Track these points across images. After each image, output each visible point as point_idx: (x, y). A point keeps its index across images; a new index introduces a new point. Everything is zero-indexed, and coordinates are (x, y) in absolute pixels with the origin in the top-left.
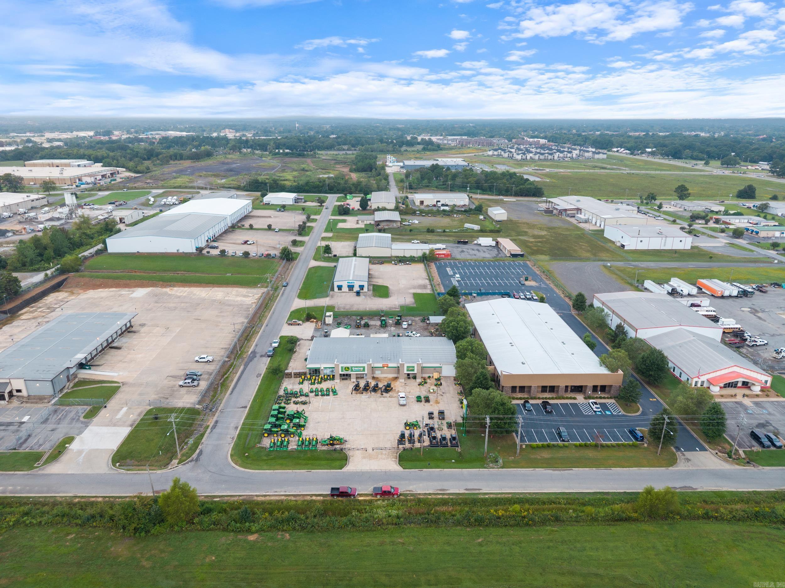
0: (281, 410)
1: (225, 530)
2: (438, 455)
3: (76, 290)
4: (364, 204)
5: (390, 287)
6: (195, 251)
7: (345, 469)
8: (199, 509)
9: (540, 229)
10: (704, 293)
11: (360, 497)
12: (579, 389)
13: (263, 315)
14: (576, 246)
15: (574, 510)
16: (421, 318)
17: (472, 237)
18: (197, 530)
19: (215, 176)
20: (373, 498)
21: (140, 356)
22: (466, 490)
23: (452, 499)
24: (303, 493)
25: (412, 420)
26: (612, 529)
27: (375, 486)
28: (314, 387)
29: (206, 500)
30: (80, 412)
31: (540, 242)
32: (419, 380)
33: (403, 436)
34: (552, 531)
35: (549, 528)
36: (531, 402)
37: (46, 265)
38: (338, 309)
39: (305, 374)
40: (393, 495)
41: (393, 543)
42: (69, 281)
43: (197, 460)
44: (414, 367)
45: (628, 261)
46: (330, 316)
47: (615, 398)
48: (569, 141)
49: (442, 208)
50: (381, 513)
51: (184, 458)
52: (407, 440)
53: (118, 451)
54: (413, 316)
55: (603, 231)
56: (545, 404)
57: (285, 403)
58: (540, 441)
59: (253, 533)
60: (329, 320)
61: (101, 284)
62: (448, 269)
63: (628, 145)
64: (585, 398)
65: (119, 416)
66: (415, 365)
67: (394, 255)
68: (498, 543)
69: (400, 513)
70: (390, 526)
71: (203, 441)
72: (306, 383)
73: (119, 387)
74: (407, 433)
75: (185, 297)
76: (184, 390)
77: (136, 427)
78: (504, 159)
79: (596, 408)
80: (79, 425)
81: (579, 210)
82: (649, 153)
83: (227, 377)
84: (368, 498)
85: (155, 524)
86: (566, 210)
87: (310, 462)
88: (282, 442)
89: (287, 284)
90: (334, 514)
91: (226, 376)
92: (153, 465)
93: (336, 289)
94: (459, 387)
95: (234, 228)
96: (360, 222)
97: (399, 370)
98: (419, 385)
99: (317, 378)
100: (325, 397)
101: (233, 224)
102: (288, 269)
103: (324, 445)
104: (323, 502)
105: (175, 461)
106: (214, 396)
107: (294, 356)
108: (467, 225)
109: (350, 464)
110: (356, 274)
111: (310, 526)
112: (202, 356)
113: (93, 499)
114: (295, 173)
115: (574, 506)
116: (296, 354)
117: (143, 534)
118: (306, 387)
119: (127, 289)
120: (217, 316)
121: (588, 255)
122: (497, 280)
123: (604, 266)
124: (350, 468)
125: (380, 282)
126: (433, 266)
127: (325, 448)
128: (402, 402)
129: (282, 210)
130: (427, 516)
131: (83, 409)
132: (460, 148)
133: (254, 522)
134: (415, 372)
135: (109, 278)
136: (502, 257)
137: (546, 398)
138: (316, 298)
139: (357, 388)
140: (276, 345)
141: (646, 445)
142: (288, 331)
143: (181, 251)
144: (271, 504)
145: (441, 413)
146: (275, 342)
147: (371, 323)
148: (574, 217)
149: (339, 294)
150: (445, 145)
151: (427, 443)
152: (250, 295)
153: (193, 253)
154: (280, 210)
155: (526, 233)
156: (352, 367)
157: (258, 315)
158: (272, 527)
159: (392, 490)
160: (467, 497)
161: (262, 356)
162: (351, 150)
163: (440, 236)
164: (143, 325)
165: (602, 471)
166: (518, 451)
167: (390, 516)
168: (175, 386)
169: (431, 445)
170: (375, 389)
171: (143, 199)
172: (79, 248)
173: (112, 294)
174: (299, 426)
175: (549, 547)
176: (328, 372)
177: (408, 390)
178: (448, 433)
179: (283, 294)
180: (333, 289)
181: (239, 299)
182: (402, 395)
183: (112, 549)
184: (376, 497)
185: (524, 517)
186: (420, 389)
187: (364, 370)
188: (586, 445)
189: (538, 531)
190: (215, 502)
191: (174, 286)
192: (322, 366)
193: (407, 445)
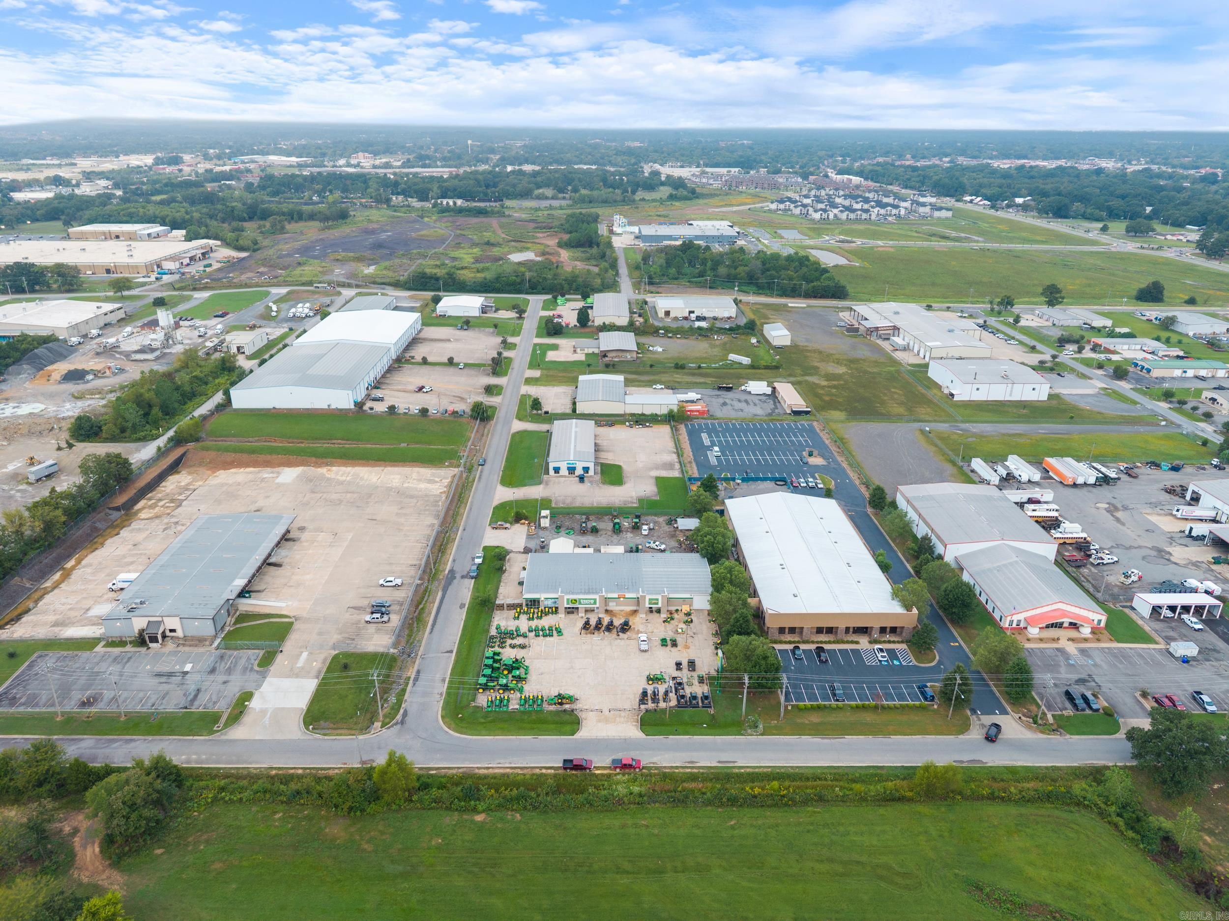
0: (496, 657)
1: (448, 809)
2: (686, 718)
3: (202, 470)
4: (583, 317)
5: (624, 467)
6: (352, 407)
7: (576, 736)
8: (417, 785)
9: (838, 363)
10: (1051, 478)
11: (597, 770)
12: (863, 631)
13: (458, 512)
14: (885, 395)
15: (841, 788)
16: (666, 518)
17: (739, 377)
18: (417, 808)
19: (359, 259)
20: (611, 772)
21: (308, 577)
22: (719, 762)
23: (703, 773)
24: (531, 766)
25: (655, 671)
26: (882, 811)
27: (613, 758)
28: (534, 623)
29: (421, 772)
30: (253, 658)
31: (834, 387)
32: (664, 615)
33: (645, 694)
34: (815, 812)
35: (810, 809)
36: (803, 647)
37: (154, 432)
38: (556, 504)
39: (520, 606)
40: (635, 768)
41: (636, 826)
42: (189, 456)
43: (402, 722)
44: (657, 600)
45: (956, 421)
46: (546, 517)
47: (907, 642)
48: (897, 179)
49: (698, 324)
50: (621, 790)
51: (387, 720)
52: (649, 698)
53: (308, 710)
54: (655, 515)
55: (926, 366)
56: (820, 650)
57: (499, 646)
58: (810, 700)
59: (479, 813)
60: (545, 523)
61: (233, 462)
62: (704, 436)
63: (989, 192)
64: (870, 642)
65: (300, 663)
66: (659, 597)
67: (628, 411)
68: (752, 826)
69: (643, 789)
70: (632, 806)
71: (406, 698)
72: (524, 617)
73: (291, 624)
74: (650, 689)
75: (349, 483)
76: (372, 628)
77: (323, 679)
78: (793, 219)
79: (882, 657)
80: (254, 676)
81: (896, 329)
82: (1020, 205)
83: (422, 609)
84: (605, 772)
85: (370, 802)
86: (877, 329)
87: (536, 726)
88: (501, 701)
89: (485, 461)
90: (569, 791)
91: (421, 606)
92: (351, 729)
93: (552, 472)
94: (714, 625)
95: (400, 362)
96: (578, 350)
97: (638, 601)
98: (664, 622)
99: (536, 610)
100: (548, 639)
101: (398, 356)
102: (483, 435)
103: (551, 704)
104: (555, 776)
105: (378, 724)
106: (410, 636)
107: (505, 577)
108: (733, 357)
109: (583, 728)
110: (578, 449)
111: (542, 805)
112: (388, 579)
113: (292, 771)
114: (476, 250)
115: (841, 783)
116: (506, 574)
117: (358, 813)
118: (523, 624)
119: (269, 469)
120: (397, 514)
121: (901, 410)
122: (770, 455)
123: (921, 430)
124: (584, 733)
125: (609, 458)
126: (682, 429)
127: (552, 708)
128: (644, 647)
129: (465, 327)
130: (673, 794)
131: (254, 655)
132: (727, 194)
133: (479, 799)
134: (660, 605)
135: (242, 451)
136: (779, 414)
137: (821, 642)
138: (525, 485)
139: (586, 626)
140: (479, 561)
141: (936, 707)
142: (493, 538)
143: (333, 407)
144: (495, 778)
145: (692, 665)
146: (478, 557)
147: (601, 525)
148: (888, 339)
149: (557, 480)
150: (703, 186)
151: (674, 703)
152: (437, 479)
153: (350, 409)
154: (462, 328)
155: (814, 371)
156: (580, 599)
157: (451, 512)
158: (500, 806)
159: (634, 763)
160: (719, 771)
161: (463, 577)
162: (557, 199)
163: (693, 375)
164: (302, 529)
165: (880, 740)
166: (782, 715)
167: (631, 794)
168: (359, 621)
169: (679, 705)
170: (610, 627)
171: (259, 307)
172: (190, 400)
173: (251, 477)
174: (519, 679)
175: (808, 831)
176: (549, 603)
177: (650, 630)
178: (699, 690)
179: (480, 478)
180: (547, 472)
181: (423, 486)
182: (643, 637)
183: (327, 830)
184: (615, 770)
185: (783, 796)
186: (665, 627)
187: (595, 603)
188: (864, 707)
189: (798, 812)
190: (432, 775)
191: (332, 465)
192: (542, 596)
193: (651, 705)
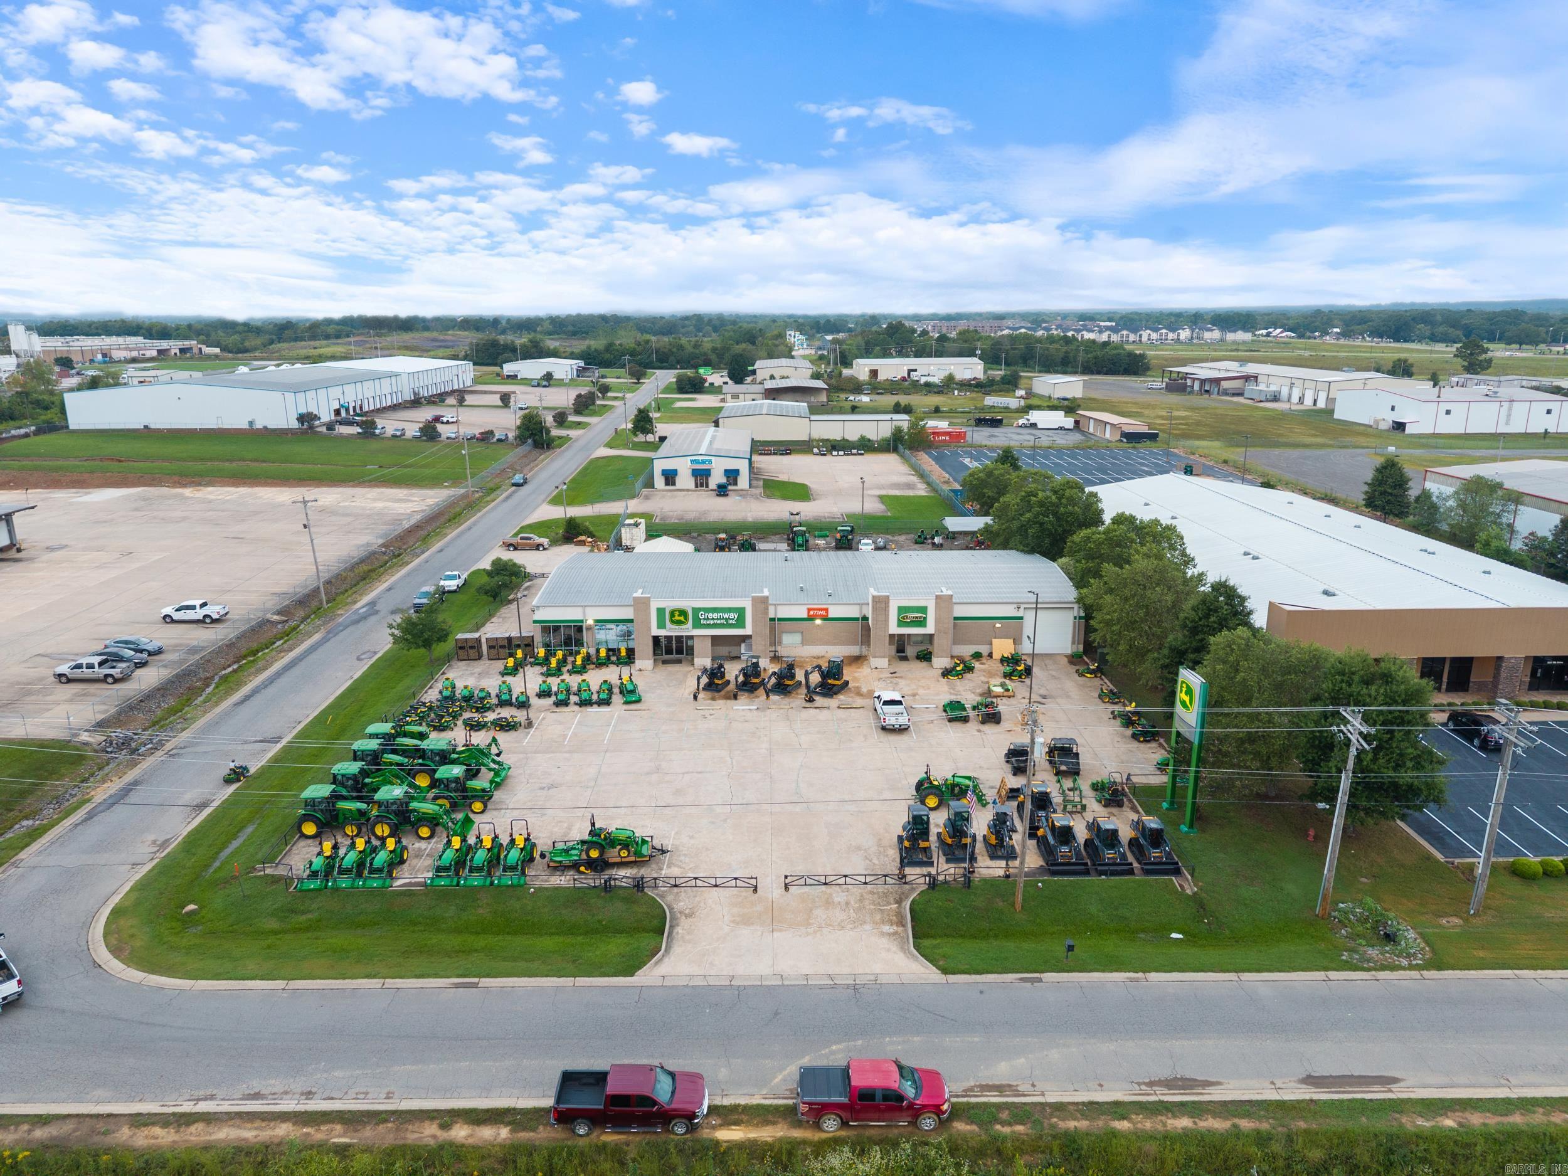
0: (404, 740)
2: (1093, 909)
5: (812, 485)
6: (295, 424)
7: (648, 976)
11: (727, 1124)
13: (437, 532)
14: (1276, 429)
16: (913, 536)
17: (1010, 415)
20: (797, 1134)
22: (1310, 1080)
24: (405, 1105)
27: (806, 1061)
28: (556, 682)
32: (941, 662)
33: (918, 827)
38: (661, 513)
39: (528, 644)
40: (915, 1112)
46: (636, 525)
49: (923, 380)
52: (936, 845)
54: (887, 533)
55: (1327, 409)
57: (428, 724)
60: (633, 537)
62: (965, 460)
66: (931, 603)
67: (816, 435)
71: (23, 855)
72: (528, 670)
74: (938, 821)
81: (1249, 378)
82: (1338, 334)
83: (250, 663)
84: (767, 1134)
86: (1217, 381)
87: (481, 942)
89: (526, 482)
91: (250, 659)
93: (659, 482)
94: (1097, 682)
95: (417, 403)
96: (728, 398)
97: (867, 630)
98: (945, 675)
99: (570, 657)
100: (594, 709)
101: (417, 399)
102: (534, 460)
103: (560, 868)
106: (172, 710)
107: (506, 610)
108: (991, 400)
109: (677, 949)
112: (186, 604)
116: (512, 605)
118: (526, 682)
119: (72, 490)
121: (1321, 440)
124: (677, 966)
125: (784, 477)
126: (926, 457)
127: (562, 880)
129: (545, 383)
134: (930, 629)
135: (39, 470)
136: (1098, 443)
138: (600, 501)
139: (714, 682)
140: (452, 585)
143: (259, 425)
145: (1064, 756)
147: (762, 543)
148: (1241, 394)
149: (669, 494)
151: (1031, 859)
152: (414, 499)
153: (289, 428)
154: (538, 385)
156: (696, 611)
157: (421, 532)
159: (909, 1090)
164: (56, 548)
166: (1477, 893)
168: (39, 677)
170: (784, 684)
174: (465, 797)
178: (1116, 821)
179: (507, 498)
180: (650, 484)
182: (891, 694)
184: (817, 1126)
186: (952, 684)
187: (740, 623)
192: (591, 616)
193: (945, 868)
